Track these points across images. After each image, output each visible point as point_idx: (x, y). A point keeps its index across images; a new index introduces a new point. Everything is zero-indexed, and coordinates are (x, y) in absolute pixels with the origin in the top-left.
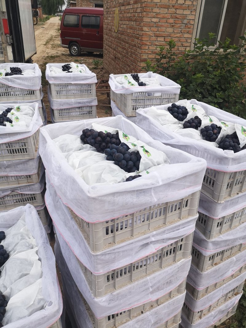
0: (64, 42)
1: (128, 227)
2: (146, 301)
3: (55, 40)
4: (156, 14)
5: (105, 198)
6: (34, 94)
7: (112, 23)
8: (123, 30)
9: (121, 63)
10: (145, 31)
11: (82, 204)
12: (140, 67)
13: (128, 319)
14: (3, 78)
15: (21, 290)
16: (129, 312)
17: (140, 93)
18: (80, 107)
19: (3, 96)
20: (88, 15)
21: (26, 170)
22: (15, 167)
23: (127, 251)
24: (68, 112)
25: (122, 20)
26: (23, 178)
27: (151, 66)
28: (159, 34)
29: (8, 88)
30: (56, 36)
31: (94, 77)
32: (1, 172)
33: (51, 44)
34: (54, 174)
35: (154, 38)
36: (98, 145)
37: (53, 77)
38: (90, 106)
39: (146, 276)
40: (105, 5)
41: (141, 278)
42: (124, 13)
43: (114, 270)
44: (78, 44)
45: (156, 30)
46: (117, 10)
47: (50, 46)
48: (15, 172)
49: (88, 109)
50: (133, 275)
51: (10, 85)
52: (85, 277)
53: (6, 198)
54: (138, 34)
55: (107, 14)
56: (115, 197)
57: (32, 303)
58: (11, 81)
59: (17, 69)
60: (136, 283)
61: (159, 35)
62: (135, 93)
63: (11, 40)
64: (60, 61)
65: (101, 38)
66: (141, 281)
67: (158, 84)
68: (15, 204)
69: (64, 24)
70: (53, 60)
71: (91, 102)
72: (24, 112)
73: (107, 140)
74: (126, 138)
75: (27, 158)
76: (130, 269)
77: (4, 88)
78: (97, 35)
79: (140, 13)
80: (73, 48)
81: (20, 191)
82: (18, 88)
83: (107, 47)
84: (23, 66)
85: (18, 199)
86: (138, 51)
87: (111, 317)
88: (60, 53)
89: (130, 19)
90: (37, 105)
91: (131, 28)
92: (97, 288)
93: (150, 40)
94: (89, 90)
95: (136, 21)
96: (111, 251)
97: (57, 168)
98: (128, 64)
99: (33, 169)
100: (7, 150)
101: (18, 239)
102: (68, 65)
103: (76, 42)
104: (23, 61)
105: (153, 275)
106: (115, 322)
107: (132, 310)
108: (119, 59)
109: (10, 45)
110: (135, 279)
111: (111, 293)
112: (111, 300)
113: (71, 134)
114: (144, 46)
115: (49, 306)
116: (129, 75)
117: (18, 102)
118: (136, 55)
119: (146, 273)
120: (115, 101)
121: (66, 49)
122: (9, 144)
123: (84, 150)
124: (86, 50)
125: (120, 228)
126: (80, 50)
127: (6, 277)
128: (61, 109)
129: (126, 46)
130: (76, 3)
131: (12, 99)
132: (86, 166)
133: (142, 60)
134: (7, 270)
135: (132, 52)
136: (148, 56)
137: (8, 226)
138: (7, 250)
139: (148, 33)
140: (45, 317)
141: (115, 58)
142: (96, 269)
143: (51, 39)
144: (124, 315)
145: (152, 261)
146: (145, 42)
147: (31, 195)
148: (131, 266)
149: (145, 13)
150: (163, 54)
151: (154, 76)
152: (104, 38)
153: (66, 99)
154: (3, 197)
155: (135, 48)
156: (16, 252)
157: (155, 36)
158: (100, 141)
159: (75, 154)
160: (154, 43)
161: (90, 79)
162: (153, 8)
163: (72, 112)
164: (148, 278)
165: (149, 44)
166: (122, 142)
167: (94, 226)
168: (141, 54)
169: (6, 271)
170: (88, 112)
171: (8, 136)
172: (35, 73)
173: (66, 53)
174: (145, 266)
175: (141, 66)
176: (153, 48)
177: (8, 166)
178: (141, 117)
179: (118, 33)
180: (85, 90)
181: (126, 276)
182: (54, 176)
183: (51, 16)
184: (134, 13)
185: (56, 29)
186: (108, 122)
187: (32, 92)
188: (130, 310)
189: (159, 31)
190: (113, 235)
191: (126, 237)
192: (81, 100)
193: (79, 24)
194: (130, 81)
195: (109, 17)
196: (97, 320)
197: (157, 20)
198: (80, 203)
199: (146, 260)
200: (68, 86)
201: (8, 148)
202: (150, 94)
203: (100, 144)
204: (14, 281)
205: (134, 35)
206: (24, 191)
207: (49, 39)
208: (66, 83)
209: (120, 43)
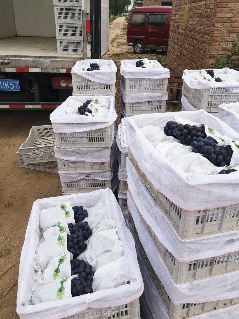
0: (129, 40)
1: (217, 220)
2: (222, 297)
3: (121, 38)
4: (231, 9)
5: (203, 188)
6: (110, 88)
7: (180, 21)
8: (192, 27)
9: (186, 60)
10: (216, 27)
11: (178, 191)
12: (208, 63)
13: (201, 311)
14: (85, 73)
15: (106, 264)
16: (203, 305)
17: (218, 89)
18: (150, 102)
19: (83, 89)
20: (155, 13)
21: (101, 158)
22: (92, 154)
23: (212, 243)
24: (139, 106)
25: (192, 17)
26: (97, 165)
27: (221, 62)
28: (232, 29)
29: (88, 82)
30: (121, 34)
31: (168, 73)
32: (80, 157)
33: (117, 43)
34: (145, 161)
35: (226, 34)
36: (184, 137)
37: (129, 72)
38: (160, 101)
39: (225, 272)
40: (175, 3)
41: (220, 273)
42: (195, 10)
43: (197, 261)
44: (143, 42)
45: (229, 26)
46: (187, 7)
47: (115, 44)
48: (91, 159)
49: (158, 104)
50: (213, 268)
51: (90, 80)
52: (164, 263)
53: (81, 182)
54: (208, 31)
55: (176, 11)
56: (212, 188)
57: (116, 277)
58: (92, 76)
59: (95, 65)
60: (216, 277)
61: (232, 31)
62: (212, 89)
63: (91, 39)
64: (124, 58)
65: (167, 36)
66: (221, 276)
67: (236, 80)
68: (88, 188)
69: (131, 23)
70: (118, 58)
71: (161, 97)
72: (101, 105)
73: (192, 132)
74: (212, 133)
75: (103, 146)
76: (212, 262)
77: (85, 81)
78: (162, 32)
79: (213, 9)
80: (137, 46)
81: (94, 177)
82: (97, 82)
83: (172, 44)
84: (100, 62)
85: (91, 184)
86: (207, 48)
87: (186, 306)
88: (124, 51)
89: (201, 16)
90: (113, 98)
91: (201, 24)
92: (179, 274)
93: (221, 36)
94: (161, 85)
95: (207, 17)
96: (198, 240)
97: (149, 156)
98: (194, 60)
99: (106, 157)
100: (87, 138)
101: (100, 218)
102: (141, 61)
103: (141, 39)
104: (99, 58)
105: (233, 273)
106: (188, 311)
107: (206, 303)
108: (185, 56)
109: (89, 43)
110: (215, 273)
111: (191, 282)
112: (191, 289)
113: (154, 125)
114: (215, 43)
115: (133, 282)
116: (204, 71)
117: (96, 95)
118: (205, 51)
119: (226, 269)
120: (188, 96)
121: (130, 46)
122: (89, 133)
123: (168, 141)
124: (149, 47)
125: (209, 219)
126: (144, 47)
127: (92, 250)
128: (132, 103)
129: (194, 43)
130: (143, 3)
131: (91, 92)
132: (174, 156)
133: (211, 56)
134: (93, 244)
135: (200, 48)
136: (218, 52)
137: (89, 206)
138: (90, 227)
139: (220, 29)
140: (130, 291)
141: (181, 54)
142: (182, 256)
143: (116, 38)
144: (198, 307)
145: (234, 259)
146: (216, 39)
147: (102, 181)
148: (213, 260)
149: (219, 9)
150: (235, 51)
151: (231, 72)
152: (170, 35)
153: (138, 93)
154: (79, 181)
155: (204, 44)
156: (99, 230)
157: (227, 32)
158: (186, 133)
159: (161, 144)
160: (226, 39)
161: (163, 75)
162: (228, 3)
163: (142, 106)
164: (228, 275)
165: (220, 40)
166: (208, 136)
167: (187, 213)
168: (211, 51)
169: (91, 244)
170: (158, 107)
171: (90, 125)
172: (111, 68)
173: (130, 51)
174: (226, 263)
175: (210, 62)
176: (224, 44)
177: (87, 153)
178: (225, 112)
179: (186, 30)
180: (157, 85)
181: (206, 268)
182: (146, 163)
183: (118, 16)
184: (207, 10)
185: (121, 28)
186: (190, 116)
187: (108, 87)
188: (205, 303)
189: (232, 27)
190: (202, 226)
191: (214, 230)
192: (152, 95)
193: (145, 23)
194: (205, 77)
195: (178, 14)
196: (174, 305)
197: (231, 15)
198: (176, 190)
199: (228, 257)
200: (141, 80)
201: (89, 137)
202: (228, 90)
203: (186, 137)
204: (99, 255)
205: (203, 31)
206: (96, 177)
207: (115, 38)
208: (140, 78)
209: (188, 40)
